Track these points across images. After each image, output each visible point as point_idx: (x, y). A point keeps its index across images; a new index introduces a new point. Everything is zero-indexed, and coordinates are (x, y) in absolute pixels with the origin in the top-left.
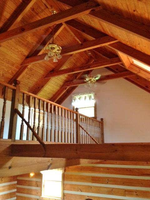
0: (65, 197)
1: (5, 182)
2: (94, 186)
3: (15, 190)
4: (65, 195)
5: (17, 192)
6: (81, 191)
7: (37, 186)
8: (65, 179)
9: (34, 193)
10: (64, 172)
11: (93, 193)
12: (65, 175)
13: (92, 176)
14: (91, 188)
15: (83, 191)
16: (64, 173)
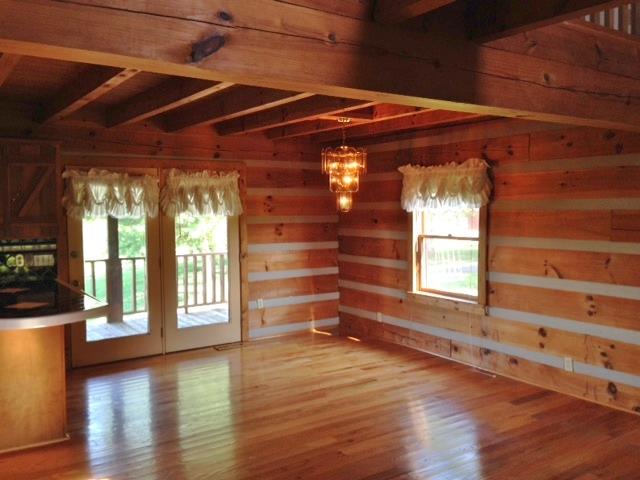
0: (491, 296)
1: (290, 240)
2: (620, 255)
3: (335, 270)
4: (494, 289)
5: (341, 276)
6: (561, 277)
7: (398, 257)
8: (492, 229)
9: (387, 279)
10: (487, 200)
11: (615, 283)
12: (492, 212)
13: (612, 211)
14: (608, 261)
15: (569, 277)
16: (488, 205)
